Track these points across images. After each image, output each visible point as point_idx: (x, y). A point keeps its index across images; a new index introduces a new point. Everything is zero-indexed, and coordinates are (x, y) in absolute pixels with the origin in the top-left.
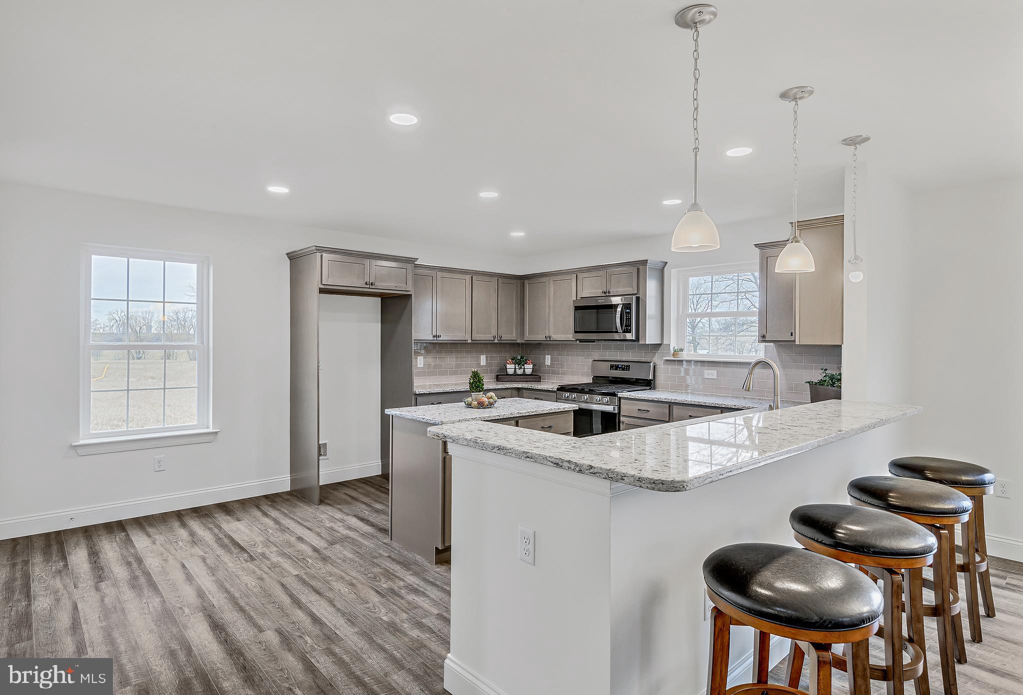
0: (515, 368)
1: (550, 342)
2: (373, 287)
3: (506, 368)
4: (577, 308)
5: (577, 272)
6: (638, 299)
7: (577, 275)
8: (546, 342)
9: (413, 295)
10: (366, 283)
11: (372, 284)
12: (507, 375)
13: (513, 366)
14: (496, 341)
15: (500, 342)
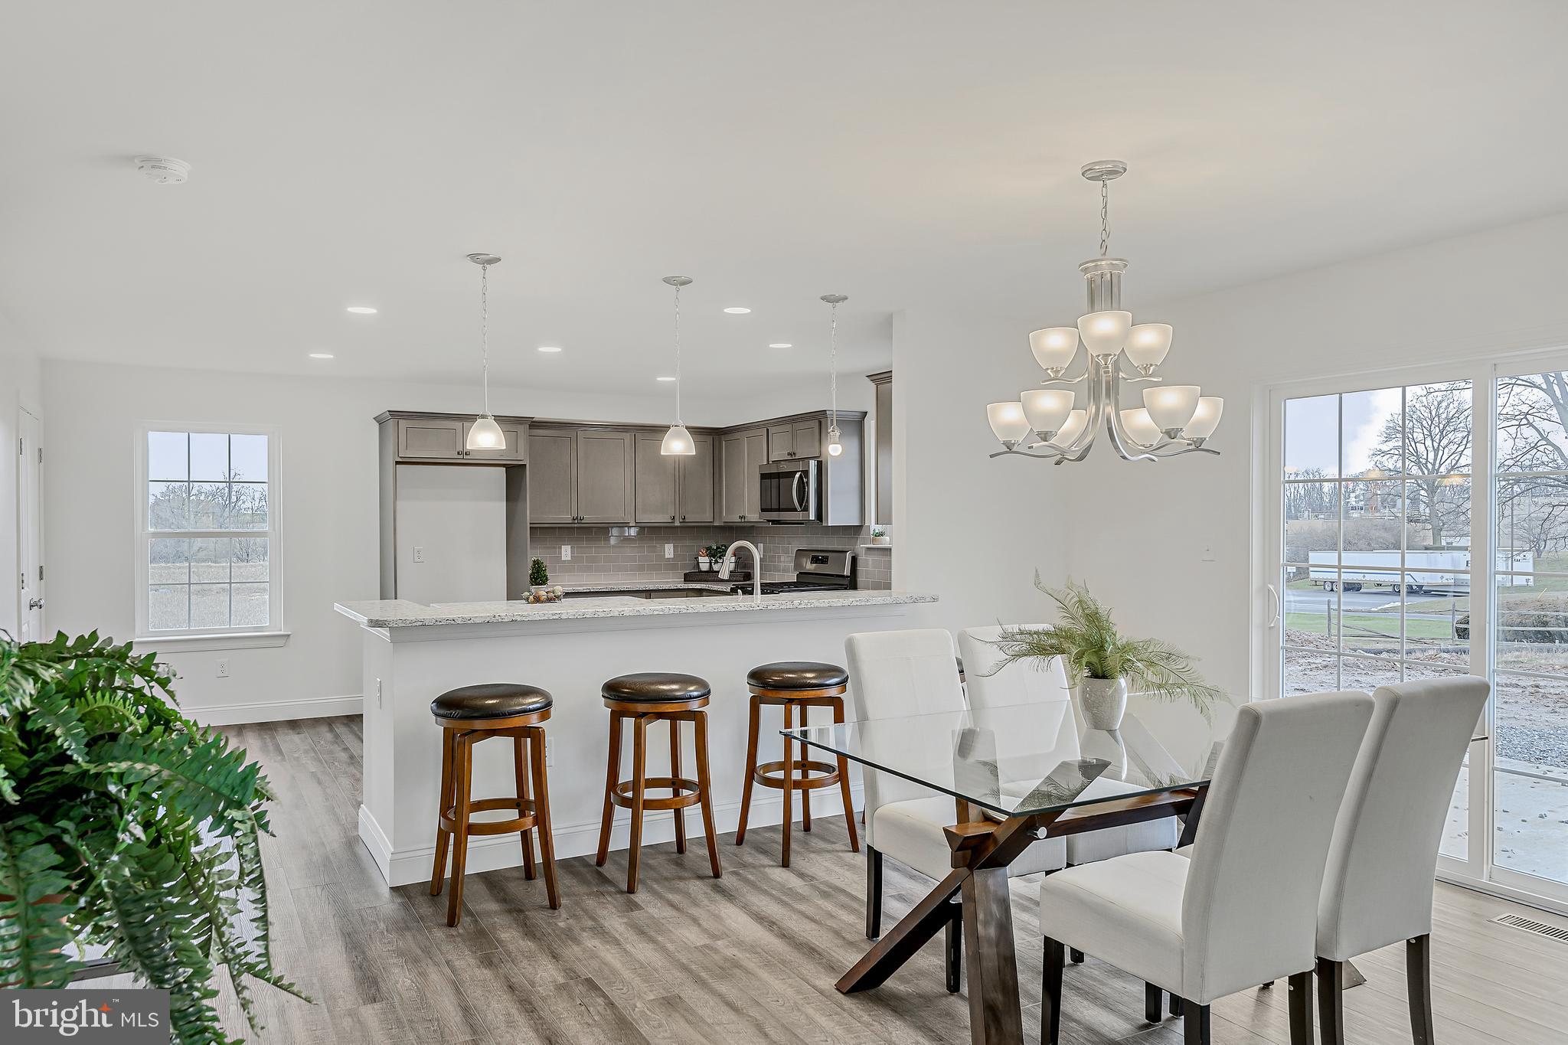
0: (711, 563)
1: (745, 524)
2: (468, 457)
3: (698, 563)
4: (764, 476)
5: (767, 426)
6: (820, 466)
7: (768, 430)
8: (741, 524)
9: (528, 466)
10: (458, 453)
11: (466, 454)
12: (702, 572)
13: (707, 559)
14: (677, 524)
15: (682, 524)
